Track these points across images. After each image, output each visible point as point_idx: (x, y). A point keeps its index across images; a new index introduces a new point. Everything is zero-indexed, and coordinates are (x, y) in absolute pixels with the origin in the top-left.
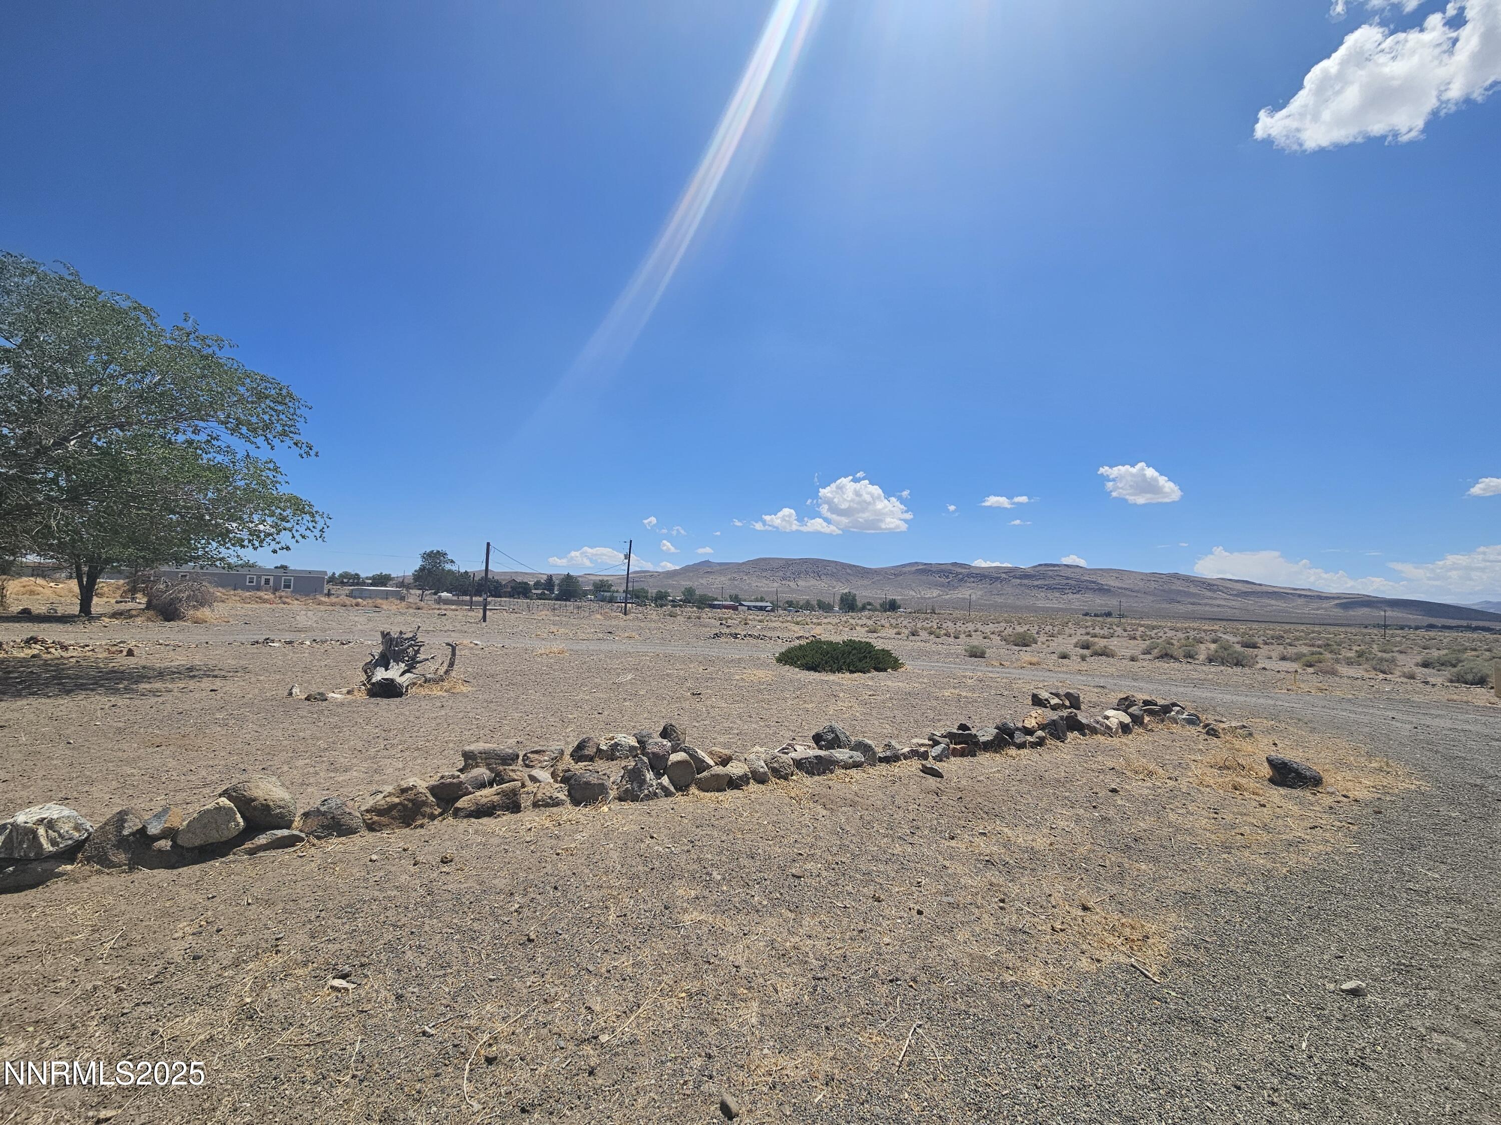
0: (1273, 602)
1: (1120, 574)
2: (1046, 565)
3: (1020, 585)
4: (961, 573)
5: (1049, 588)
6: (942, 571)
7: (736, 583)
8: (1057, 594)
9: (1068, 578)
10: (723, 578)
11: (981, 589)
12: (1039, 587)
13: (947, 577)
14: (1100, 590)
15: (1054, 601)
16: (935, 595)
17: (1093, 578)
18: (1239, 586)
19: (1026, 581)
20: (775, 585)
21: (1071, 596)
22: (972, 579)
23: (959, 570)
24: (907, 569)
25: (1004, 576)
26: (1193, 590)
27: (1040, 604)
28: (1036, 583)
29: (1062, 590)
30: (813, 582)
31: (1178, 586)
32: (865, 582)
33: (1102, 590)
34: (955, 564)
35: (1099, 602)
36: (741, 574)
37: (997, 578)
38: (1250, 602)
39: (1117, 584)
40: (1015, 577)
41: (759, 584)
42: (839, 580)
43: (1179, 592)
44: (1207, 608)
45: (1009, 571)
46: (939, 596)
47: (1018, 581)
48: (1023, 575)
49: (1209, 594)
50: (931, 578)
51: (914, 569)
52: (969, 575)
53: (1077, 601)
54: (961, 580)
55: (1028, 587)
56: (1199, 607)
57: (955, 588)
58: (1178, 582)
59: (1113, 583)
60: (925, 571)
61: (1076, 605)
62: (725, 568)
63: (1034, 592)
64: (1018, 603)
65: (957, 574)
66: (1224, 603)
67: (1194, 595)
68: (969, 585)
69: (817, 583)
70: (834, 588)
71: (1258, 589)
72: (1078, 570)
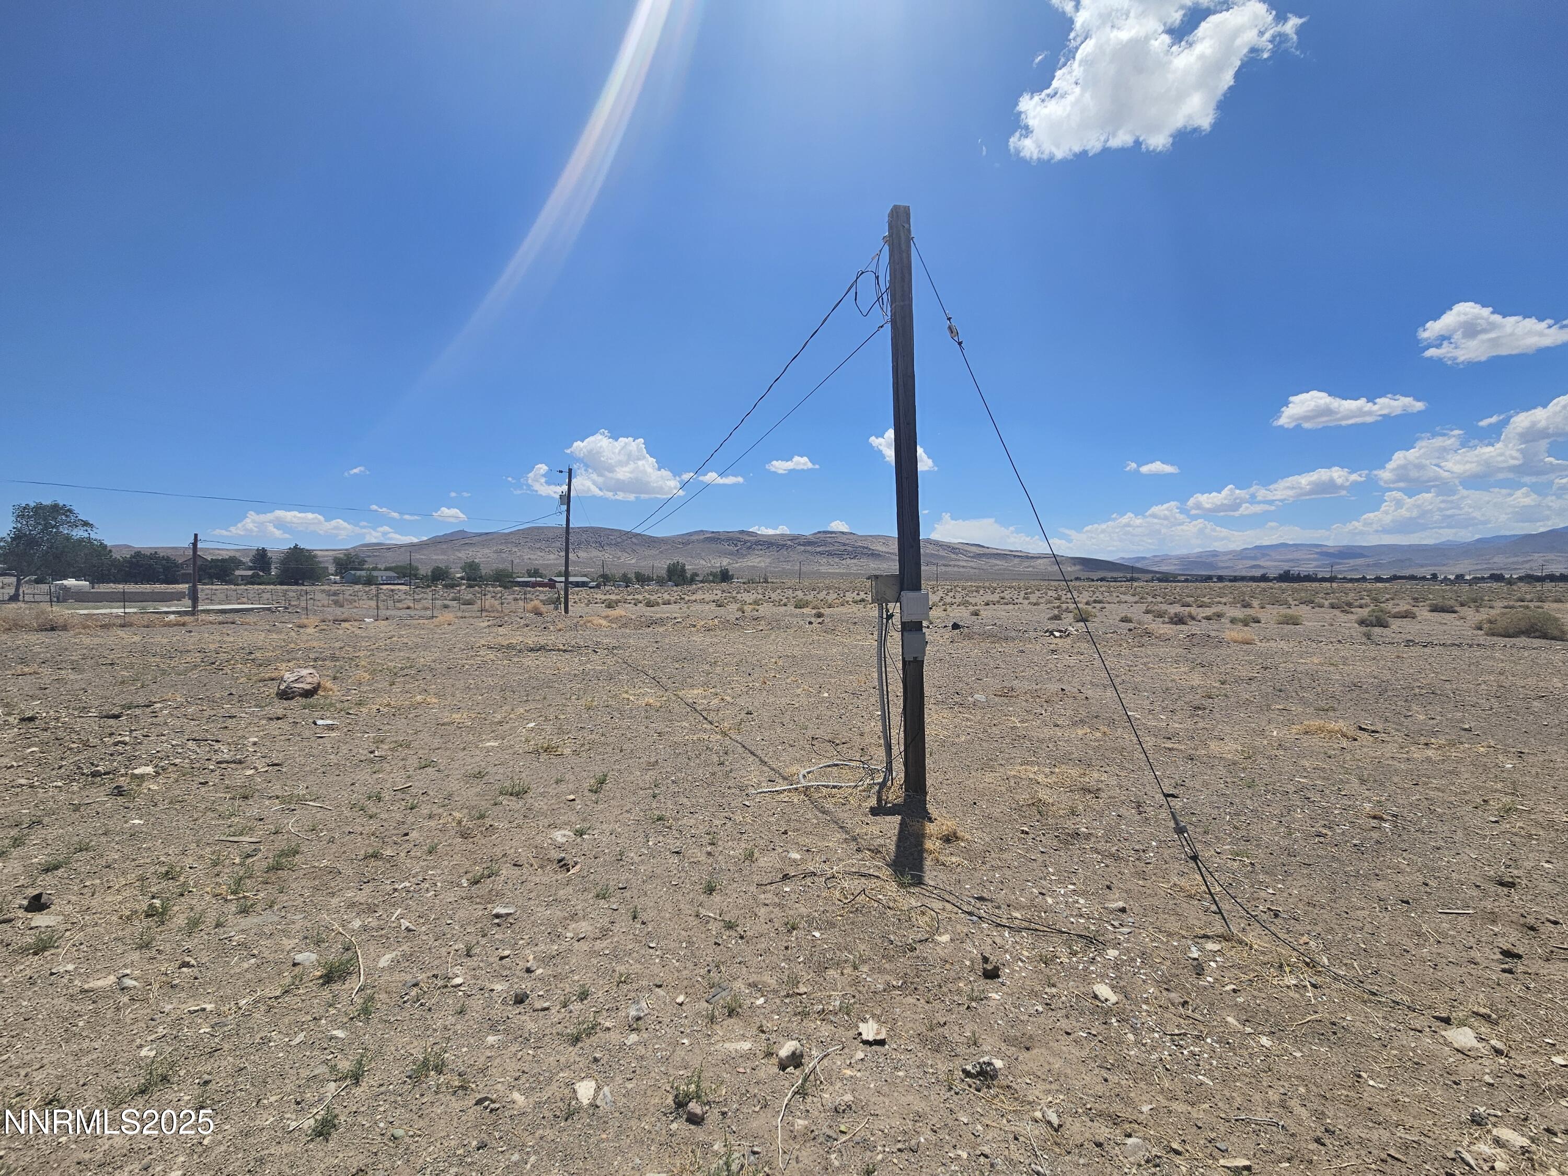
0: (998, 562)
2: (824, 532)
3: (805, 551)
4: (749, 541)
5: (830, 554)
6: (731, 539)
8: (837, 560)
9: (844, 545)
10: (486, 551)
11: (769, 557)
12: (821, 553)
13: (736, 545)
14: (872, 554)
15: (834, 566)
16: (725, 564)
17: (865, 544)
18: (974, 549)
19: (809, 548)
20: (552, 556)
21: (849, 561)
22: (760, 547)
23: (747, 538)
24: (694, 538)
25: (789, 543)
26: (942, 553)
27: (823, 569)
28: (818, 549)
29: (840, 556)
30: (595, 553)
31: (931, 549)
32: (654, 552)
33: (874, 555)
34: (742, 532)
35: (871, 566)
37: (784, 545)
38: (982, 563)
39: (884, 549)
40: (799, 544)
41: (532, 557)
42: (624, 550)
43: (932, 556)
44: (956, 569)
45: (794, 538)
46: (729, 564)
47: (803, 548)
48: (807, 543)
49: (953, 556)
50: (721, 546)
51: (702, 537)
52: (758, 543)
53: (853, 565)
54: (750, 548)
55: (812, 553)
56: (947, 568)
57: (744, 556)
59: (881, 548)
60: (714, 539)
61: (854, 570)
62: (486, 539)
63: (818, 558)
65: (745, 542)
66: (965, 564)
67: (943, 557)
68: (757, 552)
69: (600, 554)
70: (619, 558)
71: (987, 551)
72: (851, 537)
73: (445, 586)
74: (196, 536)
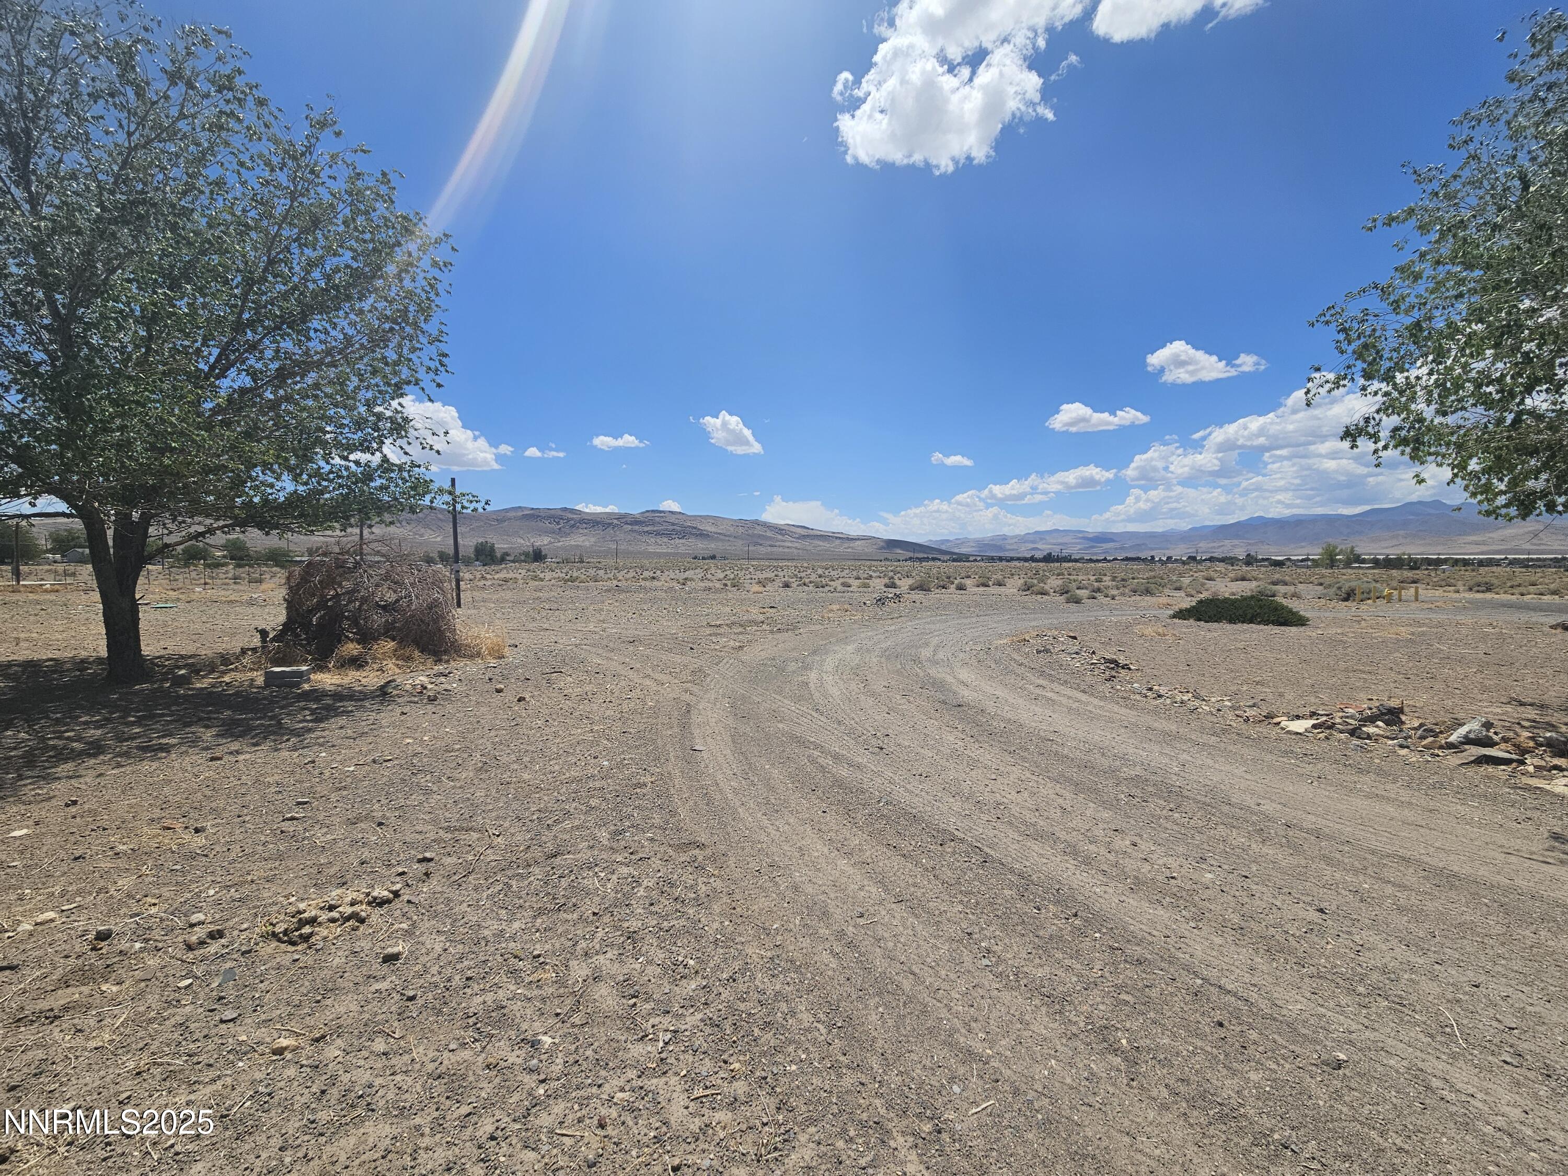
0: (821, 543)
1: (715, 520)
2: (652, 511)
3: (631, 531)
4: (572, 519)
5: (658, 534)
6: (553, 517)
8: (666, 540)
9: (673, 524)
11: (594, 536)
12: (649, 533)
13: (558, 523)
14: (701, 535)
15: (662, 546)
17: (694, 524)
18: (799, 530)
19: (636, 527)
21: (677, 541)
22: (584, 526)
23: (571, 516)
24: (512, 514)
25: (615, 521)
26: (769, 534)
27: (651, 549)
28: (646, 529)
29: (669, 535)
31: (759, 530)
33: (703, 535)
34: (565, 509)
35: (701, 546)
37: (610, 524)
38: (806, 543)
39: (713, 529)
40: (626, 523)
42: (427, 526)
43: (760, 536)
44: (781, 549)
45: (620, 517)
46: (550, 543)
47: (630, 527)
48: (635, 522)
49: (780, 537)
50: (541, 524)
51: (520, 514)
52: (582, 521)
53: (682, 546)
54: (573, 526)
55: (640, 533)
56: (775, 549)
57: (567, 535)
58: (758, 528)
59: (710, 528)
60: (534, 517)
61: (682, 550)
63: (645, 538)
64: (631, 549)
65: (569, 520)
66: (790, 544)
67: (770, 538)
68: (581, 531)
70: (422, 536)
71: (811, 532)
72: (680, 517)
73: (207, 566)
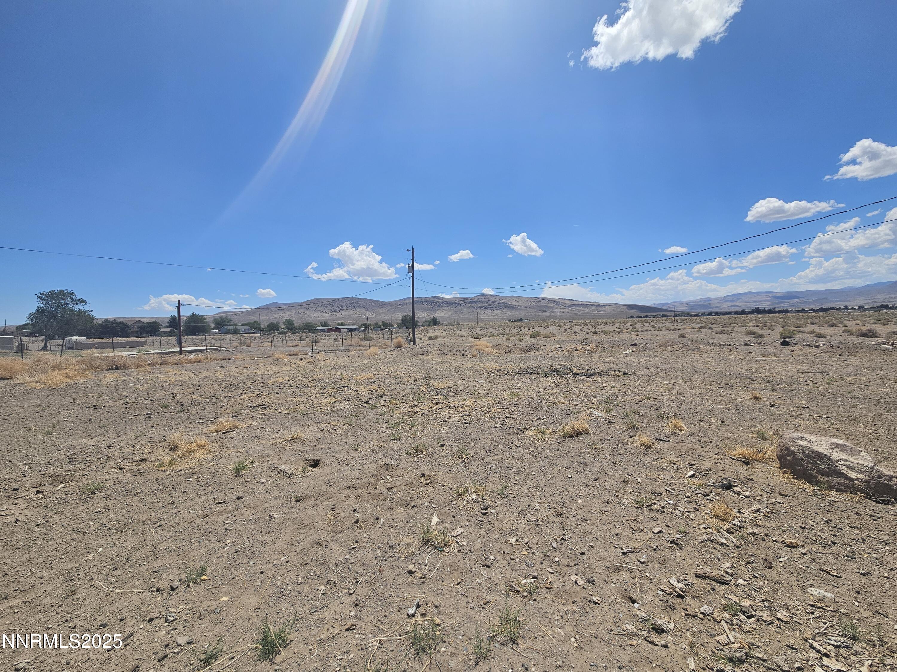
0: (583, 309)
1: (517, 298)
2: (481, 295)
3: (471, 307)
4: (438, 302)
5: (486, 308)
6: (429, 301)
7: (300, 316)
8: (490, 311)
9: (493, 302)
10: (290, 313)
11: (450, 311)
12: (481, 308)
13: (432, 305)
14: (510, 307)
15: (488, 315)
16: (425, 315)
17: (505, 301)
18: (568, 302)
19: (473, 305)
20: (327, 315)
21: (497, 311)
22: (445, 305)
23: (437, 300)
25: (462, 302)
26: (550, 305)
27: (482, 317)
28: (478, 305)
29: (491, 309)
30: (351, 312)
31: (543, 303)
32: (384, 310)
34: (434, 297)
35: (512, 314)
36: (303, 310)
37: (459, 304)
38: (573, 309)
39: (517, 304)
40: (467, 303)
41: (316, 316)
42: (368, 310)
43: (544, 306)
45: (464, 299)
46: (428, 316)
47: (470, 305)
48: (472, 302)
49: (556, 306)
50: (423, 306)
52: (443, 303)
53: (499, 314)
54: (439, 306)
55: (475, 308)
57: (436, 311)
58: (543, 301)
59: (514, 303)
60: (419, 302)
61: (499, 316)
62: (290, 306)
63: (478, 311)
64: (471, 317)
65: (436, 303)
66: (563, 311)
67: (551, 307)
68: (444, 308)
69: (354, 313)
70: (365, 315)
71: (575, 303)
72: (497, 297)
74: (179, 301)
